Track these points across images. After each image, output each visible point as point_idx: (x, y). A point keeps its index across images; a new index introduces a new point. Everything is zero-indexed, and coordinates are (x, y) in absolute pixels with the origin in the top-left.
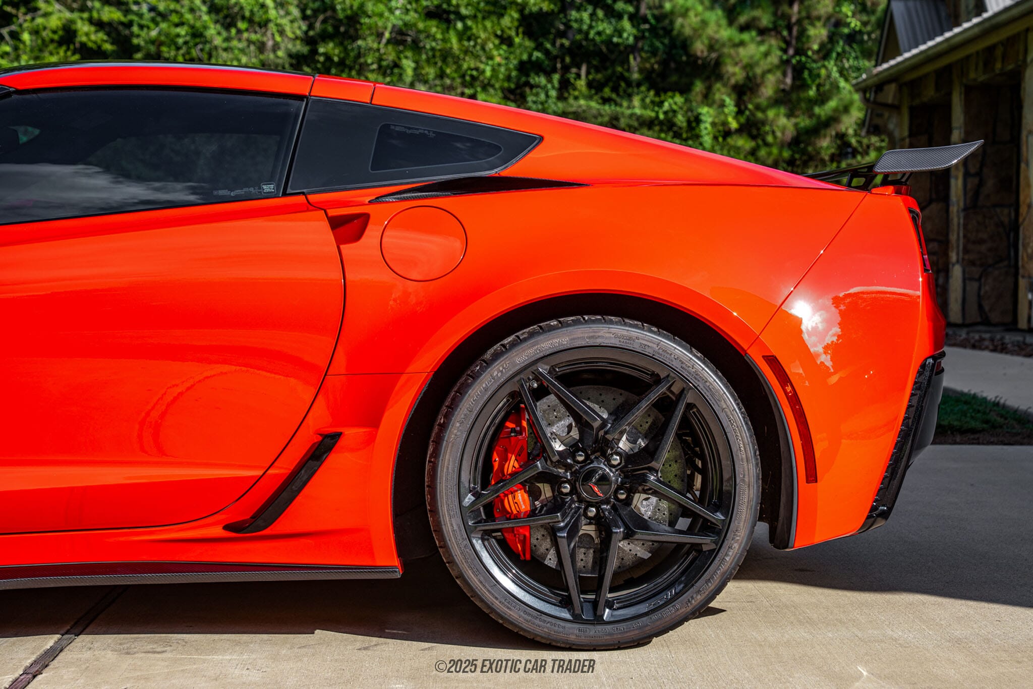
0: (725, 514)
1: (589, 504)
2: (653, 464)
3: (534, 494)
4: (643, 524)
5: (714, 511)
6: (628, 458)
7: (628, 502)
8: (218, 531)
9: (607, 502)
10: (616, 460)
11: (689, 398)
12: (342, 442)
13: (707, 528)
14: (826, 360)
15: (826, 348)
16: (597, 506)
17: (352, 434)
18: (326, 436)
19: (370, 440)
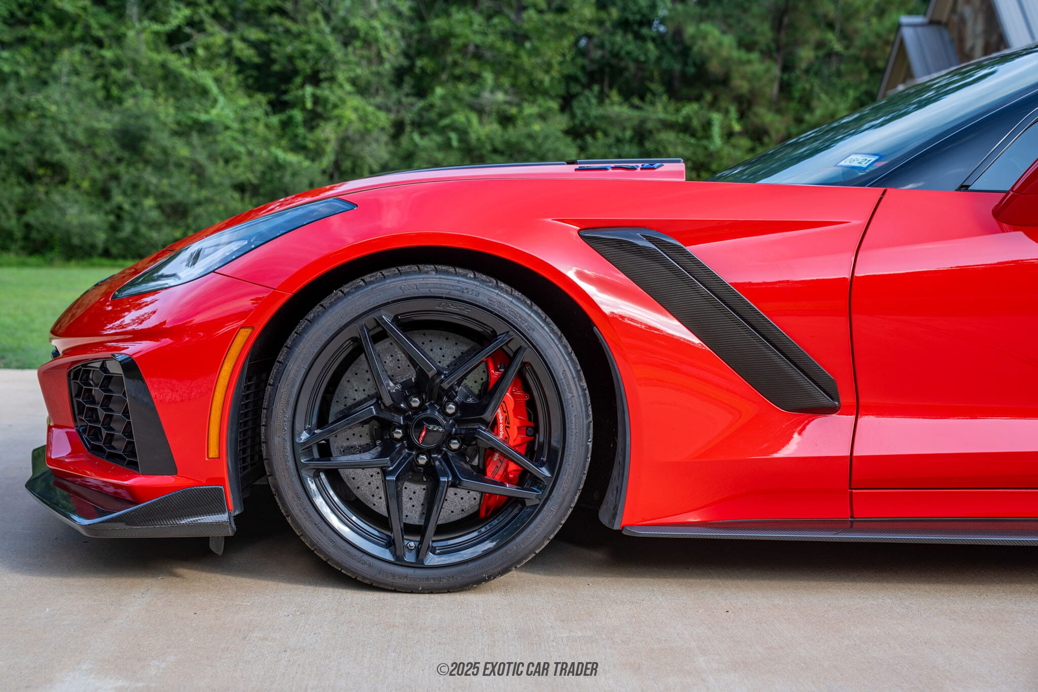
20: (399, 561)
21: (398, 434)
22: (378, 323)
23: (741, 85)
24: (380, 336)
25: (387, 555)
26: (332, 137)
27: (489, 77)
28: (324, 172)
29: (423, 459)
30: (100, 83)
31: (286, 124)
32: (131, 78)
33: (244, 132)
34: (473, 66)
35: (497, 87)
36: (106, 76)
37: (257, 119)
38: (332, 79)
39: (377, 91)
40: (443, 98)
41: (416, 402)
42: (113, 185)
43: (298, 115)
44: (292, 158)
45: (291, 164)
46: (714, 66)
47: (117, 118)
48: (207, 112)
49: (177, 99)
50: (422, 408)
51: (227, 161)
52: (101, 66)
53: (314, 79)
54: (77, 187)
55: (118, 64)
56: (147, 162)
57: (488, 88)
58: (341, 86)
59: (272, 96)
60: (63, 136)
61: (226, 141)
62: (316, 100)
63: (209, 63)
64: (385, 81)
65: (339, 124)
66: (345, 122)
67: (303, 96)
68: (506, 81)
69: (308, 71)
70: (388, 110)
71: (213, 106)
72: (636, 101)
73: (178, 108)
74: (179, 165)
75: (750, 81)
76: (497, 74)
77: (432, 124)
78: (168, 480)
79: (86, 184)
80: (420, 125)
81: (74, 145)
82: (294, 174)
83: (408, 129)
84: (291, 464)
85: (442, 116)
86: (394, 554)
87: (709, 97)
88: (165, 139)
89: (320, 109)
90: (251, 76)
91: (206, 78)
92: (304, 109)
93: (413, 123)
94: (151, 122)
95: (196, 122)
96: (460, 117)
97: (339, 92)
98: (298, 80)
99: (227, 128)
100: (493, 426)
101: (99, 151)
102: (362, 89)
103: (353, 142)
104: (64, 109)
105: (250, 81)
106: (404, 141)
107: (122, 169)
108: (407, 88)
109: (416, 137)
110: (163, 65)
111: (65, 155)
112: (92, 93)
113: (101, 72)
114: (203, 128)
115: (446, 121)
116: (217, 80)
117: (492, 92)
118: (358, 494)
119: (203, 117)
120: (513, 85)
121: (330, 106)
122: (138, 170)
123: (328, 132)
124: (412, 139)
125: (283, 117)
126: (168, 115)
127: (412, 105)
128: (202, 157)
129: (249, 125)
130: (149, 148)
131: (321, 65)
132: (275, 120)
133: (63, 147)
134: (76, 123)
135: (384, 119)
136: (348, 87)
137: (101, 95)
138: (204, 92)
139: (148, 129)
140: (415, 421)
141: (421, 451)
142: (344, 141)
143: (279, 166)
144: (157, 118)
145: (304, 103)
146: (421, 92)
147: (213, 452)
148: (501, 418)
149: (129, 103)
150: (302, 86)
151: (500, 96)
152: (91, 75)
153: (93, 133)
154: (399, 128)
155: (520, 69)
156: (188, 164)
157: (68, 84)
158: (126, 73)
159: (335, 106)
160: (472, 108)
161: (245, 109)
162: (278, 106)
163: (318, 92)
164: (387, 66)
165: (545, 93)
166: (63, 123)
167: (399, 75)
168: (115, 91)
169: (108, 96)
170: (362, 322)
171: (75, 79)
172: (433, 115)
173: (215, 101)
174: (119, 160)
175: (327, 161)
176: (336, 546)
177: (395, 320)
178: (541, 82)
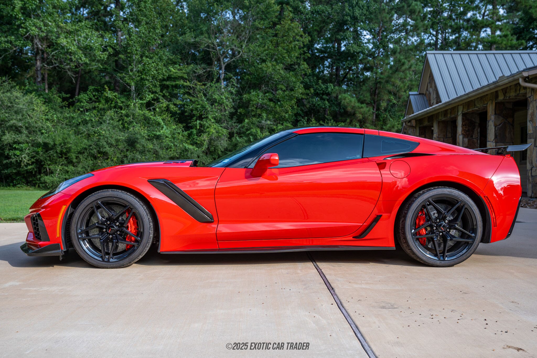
0: (475, 234)
1: (440, 232)
2: (457, 222)
3: (426, 230)
4: (454, 237)
5: (472, 234)
6: (450, 221)
7: (449, 231)
8: (351, 238)
9: (445, 232)
10: (447, 221)
11: (466, 206)
12: (382, 218)
13: (469, 237)
14: (501, 192)
15: (502, 189)
16: (442, 232)
17: (385, 215)
18: (377, 216)
19: (389, 217)
20: (103, 261)
21: (104, 230)
22: (98, 203)
23: (360, 116)
24: (98, 207)
25: (101, 259)
26: (206, 139)
27: (264, 115)
28: (203, 152)
29: (111, 236)
30: (120, 122)
31: (190, 135)
32: (132, 120)
33: (174, 138)
34: (259, 111)
35: (268, 119)
36: (123, 120)
37: (179, 133)
38: (207, 118)
39: (224, 121)
40: (248, 123)
41: (109, 223)
42: (125, 159)
43: (194, 131)
44: (191, 147)
45: (190, 149)
46: (349, 109)
47: (126, 135)
48: (159, 131)
49: (148, 127)
50: (110, 224)
51: (167, 149)
52: (122, 116)
53: (200, 118)
54: (112, 160)
55: (127, 116)
56: (137, 150)
57: (264, 120)
58: (210, 120)
59: (185, 125)
60: (107, 142)
61: (167, 142)
62: (201, 126)
63: (161, 114)
64: (227, 118)
65: (209, 134)
66: (211, 133)
67: (196, 124)
68: (271, 117)
69: (198, 115)
70: (227, 129)
71: (162, 129)
72: (321, 122)
73: (148, 131)
74: (149, 151)
75: (362, 114)
76: (268, 114)
77: (244, 133)
78: (47, 242)
79: (115, 159)
80: (240, 134)
81: (111, 145)
82: (191, 153)
83: (235, 135)
84: (77, 238)
85: (247, 130)
86: (102, 259)
87: (348, 121)
88: (143, 141)
89: (202, 129)
90: (177, 117)
91: (159, 119)
92: (196, 129)
93: (237, 133)
94: (138, 136)
95: (155, 135)
96: (254, 130)
97: (209, 122)
98: (195, 118)
99: (167, 137)
100: (127, 228)
101: (120, 147)
102: (218, 121)
103: (214, 141)
104: (108, 132)
105: (177, 119)
106: (234, 139)
107: (128, 153)
108: (234, 120)
109: (238, 138)
110: (144, 115)
111: (107, 149)
112: (118, 126)
113: (121, 119)
114: (158, 137)
115: (249, 132)
116: (163, 120)
117: (266, 121)
118: (96, 245)
119: (158, 133)
120: (274, 117)
121: (206, 128)
122: (134, 153)
123: (205, 137)
124: (236, 139)
125: (189, 132)
126: (144, 133)
127: (237, 126)
128: (157, 148)
129: (176, 135)
130: (138, 146)
131: (203, 113)
132: (186, 133)
133: (107, 146)
134: (112, 137)
135: (225, 132)
136: (213, 120)
137: (121, 127)
138: (159, 124)
139: (137, 139)
140: (109, 227)
141: (110, 234)
142: (211, 140)
143: (186, 150)
144: (141, 134)
145: (196, 127)
146: (240, 121)
147: (58, 236)
148: (129, 226)
149: (131, 129)
150: (196, 121)
151: (269, 122)
152: (118, 120)
153: (117, 141)
154: (231, 135)
155: (276, 113)
156: (152, 151)
157: (109, 123)
158: (130, 118)
159: (208, 127)
160: (258, 126)
161: (175, 129)
162: (187, 128)
163: (202, 122)
164: (227, 112)
165: (287, 120)
166: (107, 137)
167: (232, 115)
168: (126, 125)
169: (124, 127)
170: (94, 203)
171: (112, 121)
172: (244, 130)
173: (163, 127)
174: (127, 150)
175: (204, 148)
176: (88, 257)
177: (102, 202)
178: (285, 116)
